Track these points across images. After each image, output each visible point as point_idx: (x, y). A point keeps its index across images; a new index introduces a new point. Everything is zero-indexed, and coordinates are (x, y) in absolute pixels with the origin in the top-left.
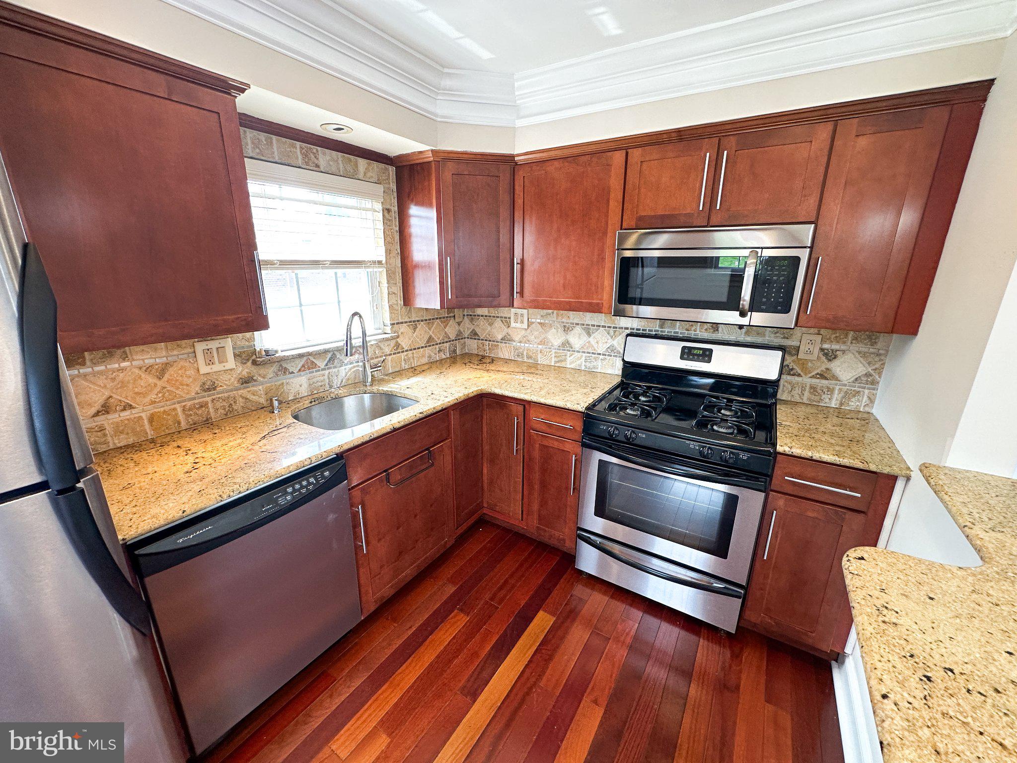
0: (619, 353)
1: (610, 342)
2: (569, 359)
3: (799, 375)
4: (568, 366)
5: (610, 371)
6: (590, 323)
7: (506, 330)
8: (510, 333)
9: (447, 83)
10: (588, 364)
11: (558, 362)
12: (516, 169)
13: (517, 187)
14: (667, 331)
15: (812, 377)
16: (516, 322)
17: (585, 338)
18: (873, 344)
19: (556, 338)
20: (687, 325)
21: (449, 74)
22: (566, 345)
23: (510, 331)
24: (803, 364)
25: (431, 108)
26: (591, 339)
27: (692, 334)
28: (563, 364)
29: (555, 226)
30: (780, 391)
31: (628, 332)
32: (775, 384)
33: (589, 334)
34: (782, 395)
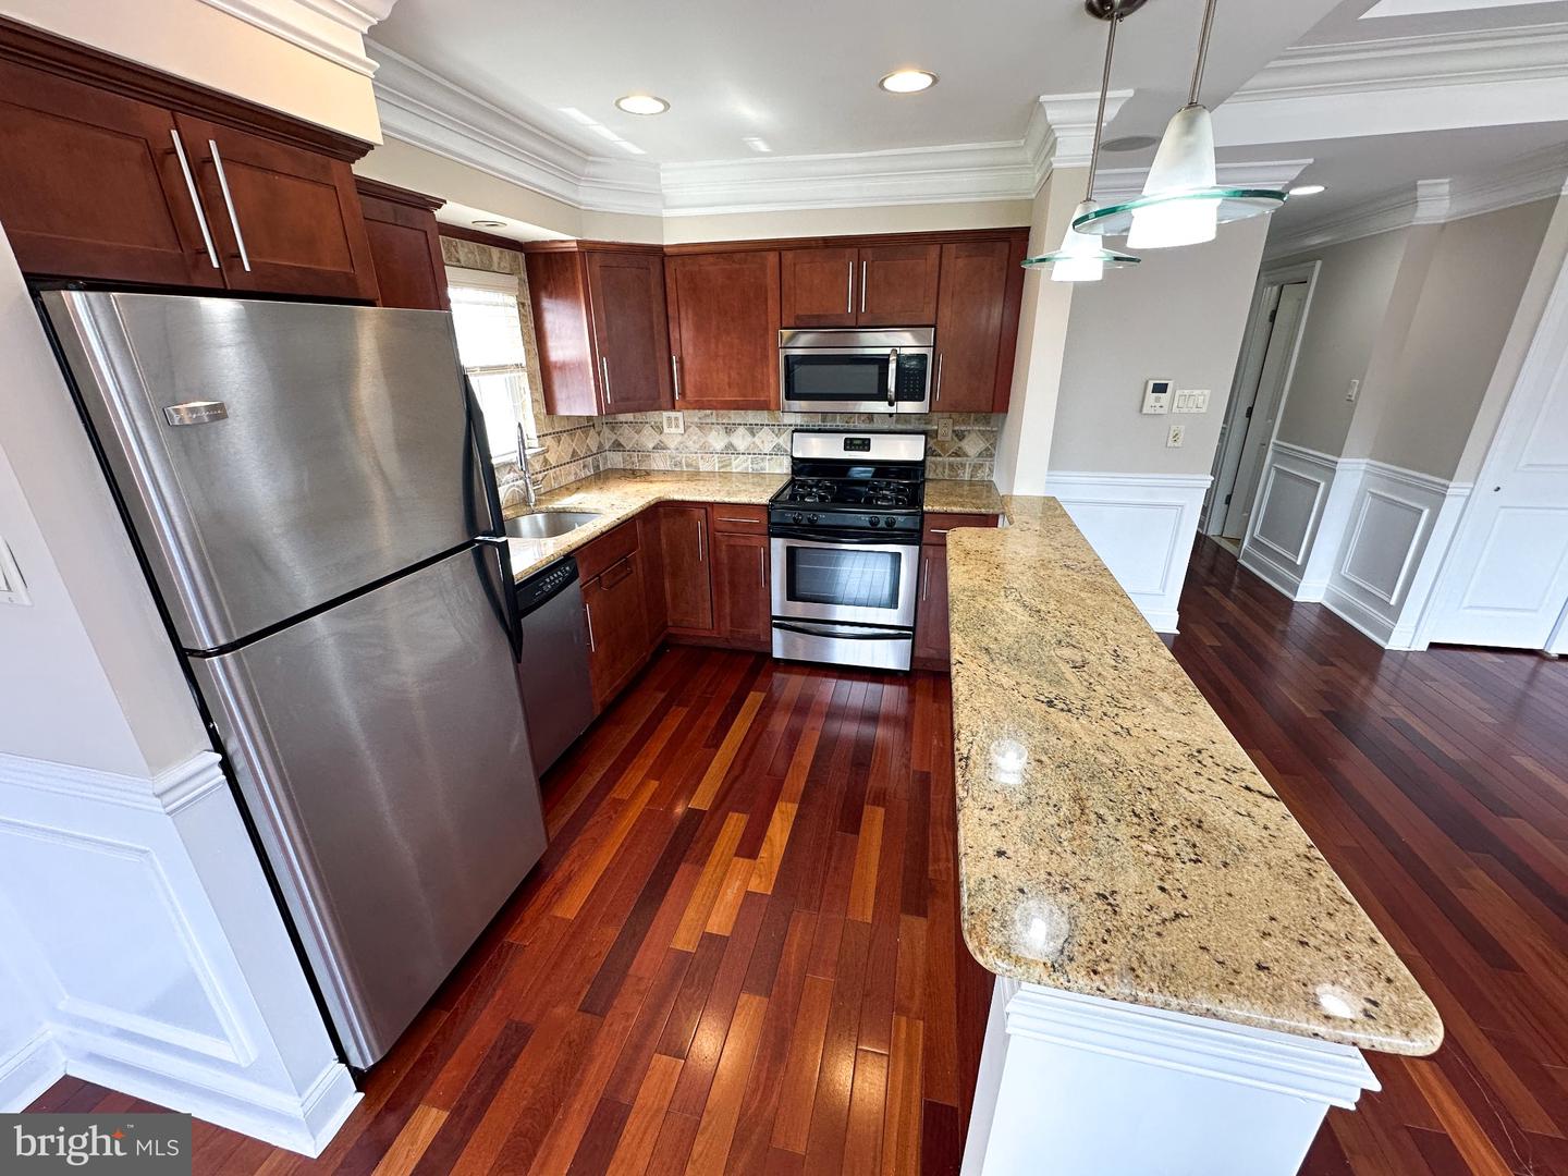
0: (786, 451)
1: (776, 440)
2: (734, 463)
3: (940, 456)
4: (734, 470)
5: (778, 471)
6: (753, 422)
7: (658, 437)
8: (665, 440)
9: (590, 169)
10: (755, 466)
11: (722, 467)
12: (666, 261)
13: (668, 280)
14: (828, 425)
15: (950, 456)
16: (670, 426)
17: (749, 439)
18: (988, 423)
19: (717, 440)
20: (846, 417)
21: (592, 162)
22: (730, 449)
23: (663, 437)
24: (942, 444)
25: (573, 196)
26: (756, 440)
27: (851, 426)
28: (728, 469)
29: (714, 323)
30: (927, 472)
31: (793, 428)
32: (922, 464)
33: (754, 436)
34: (929, 475)
